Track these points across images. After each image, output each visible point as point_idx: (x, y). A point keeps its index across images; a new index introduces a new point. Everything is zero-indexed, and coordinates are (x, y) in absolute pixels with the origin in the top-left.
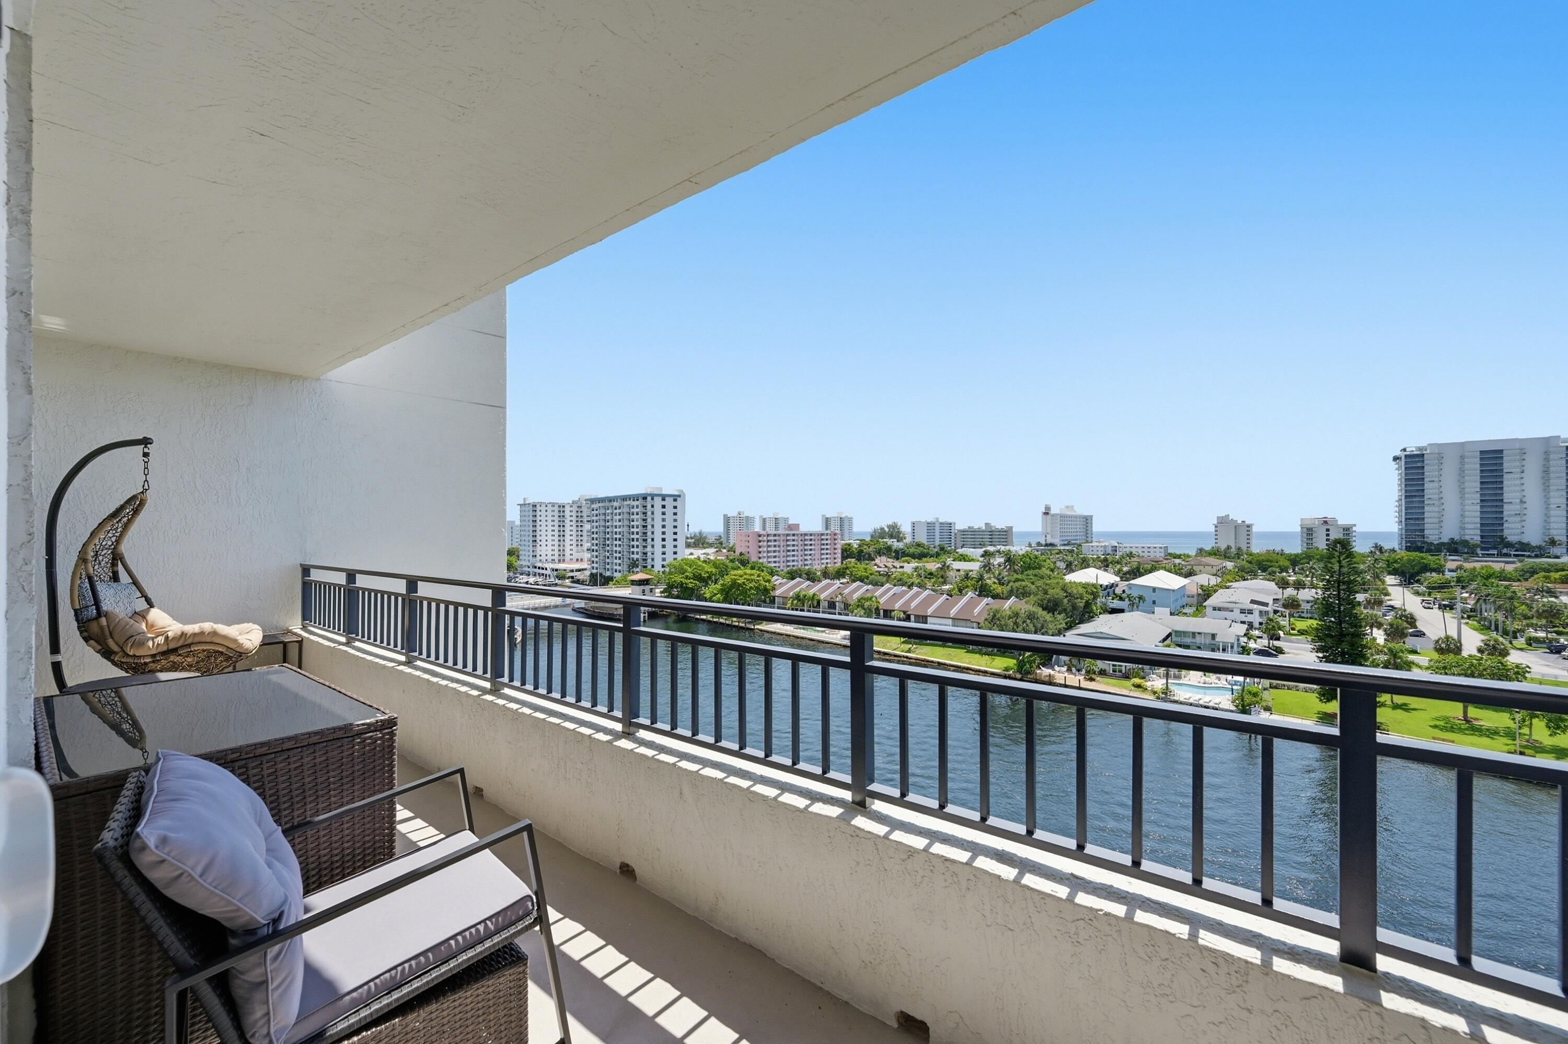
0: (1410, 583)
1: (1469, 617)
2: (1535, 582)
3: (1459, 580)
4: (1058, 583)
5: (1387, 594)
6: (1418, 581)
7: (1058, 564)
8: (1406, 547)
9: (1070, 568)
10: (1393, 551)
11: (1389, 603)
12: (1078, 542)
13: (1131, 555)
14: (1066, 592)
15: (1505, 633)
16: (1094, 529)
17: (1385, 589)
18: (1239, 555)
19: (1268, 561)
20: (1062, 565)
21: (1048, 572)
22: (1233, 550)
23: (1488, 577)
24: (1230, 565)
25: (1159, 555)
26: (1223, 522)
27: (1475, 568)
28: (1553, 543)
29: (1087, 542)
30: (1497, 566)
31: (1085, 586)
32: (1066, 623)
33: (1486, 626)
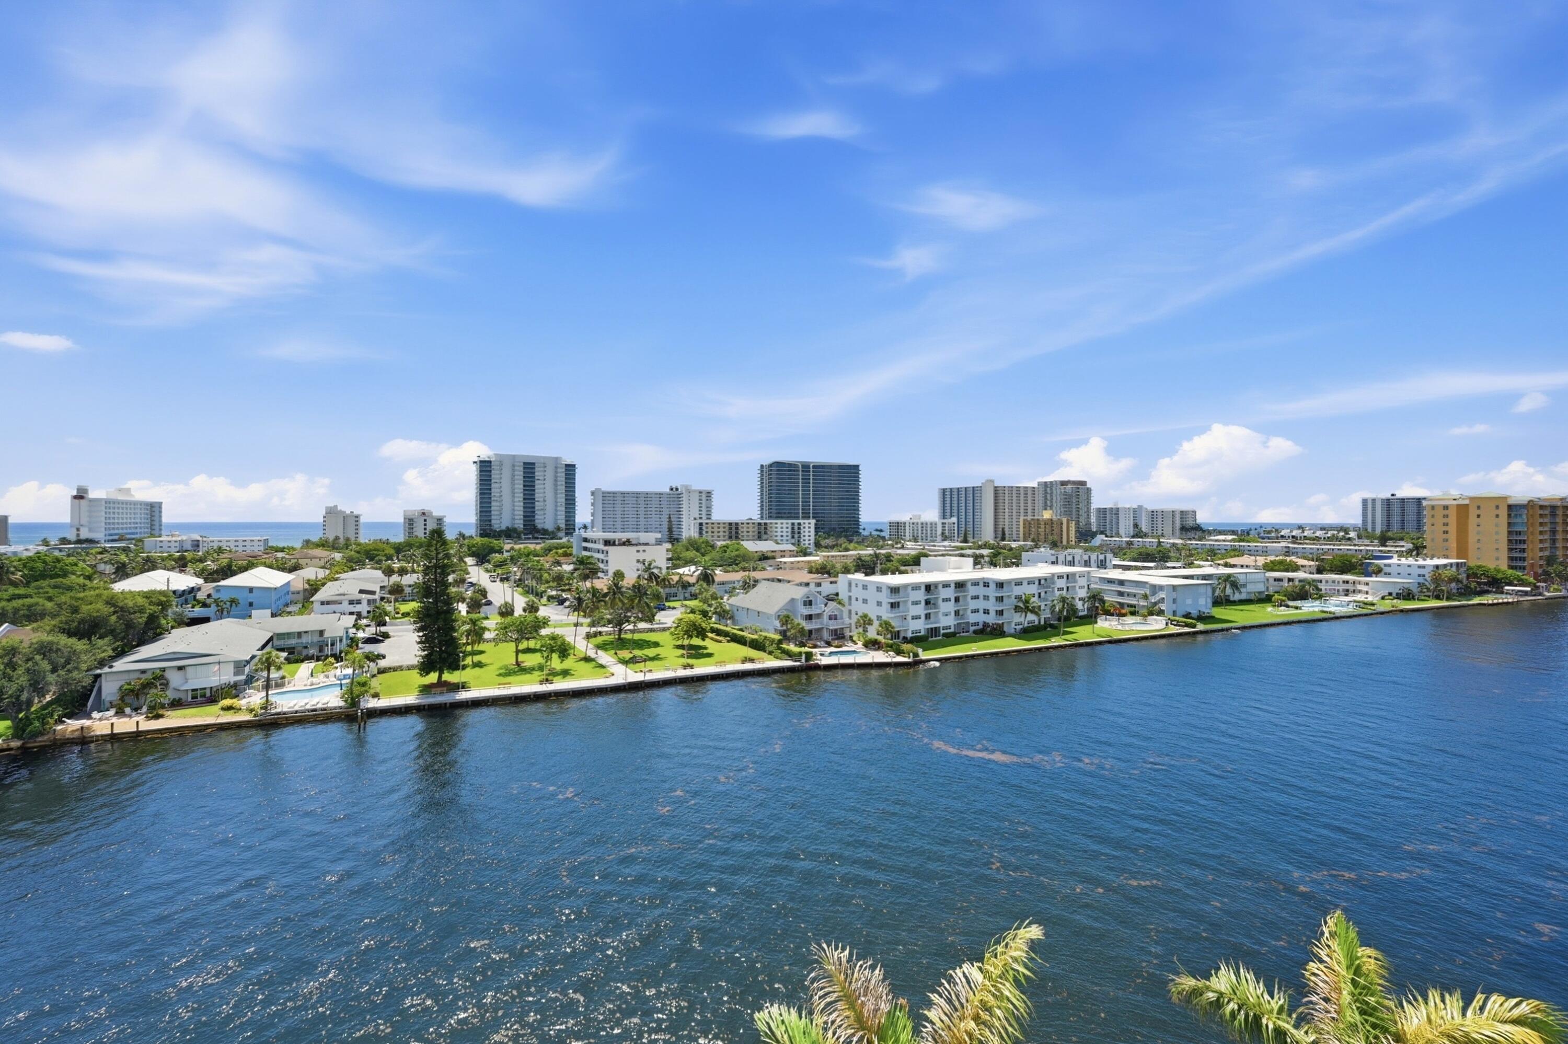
0: (483, 563)
1: (518, 586)
2: (550, 558)
3: (512, 558)
4: (99, 596)
5: (468, 573)
6: (489, 561)
7: (101, 567)
8: (481, 533)
9: (122, 572)
10: (471, 537)
11: (470, 580)
12: (138, 536)
13: (220, 550)
14: (114, 605)
15: (537, 595)
16: (165, 520)
17: (466, 569)
18: (347, 545)
19: (374, 550)
20: (109, 569)
21: (81, 580)
22: (342, 541)
23: (528, 555)
24: (338, 556)
25: (258, 549)
26: (333, 511)
27: (520, 549)
28: (559, 529)
29: (152, 535)
30: (532, 547)
31: (148, 595)
32: (114, 650)
33: (529, 591)
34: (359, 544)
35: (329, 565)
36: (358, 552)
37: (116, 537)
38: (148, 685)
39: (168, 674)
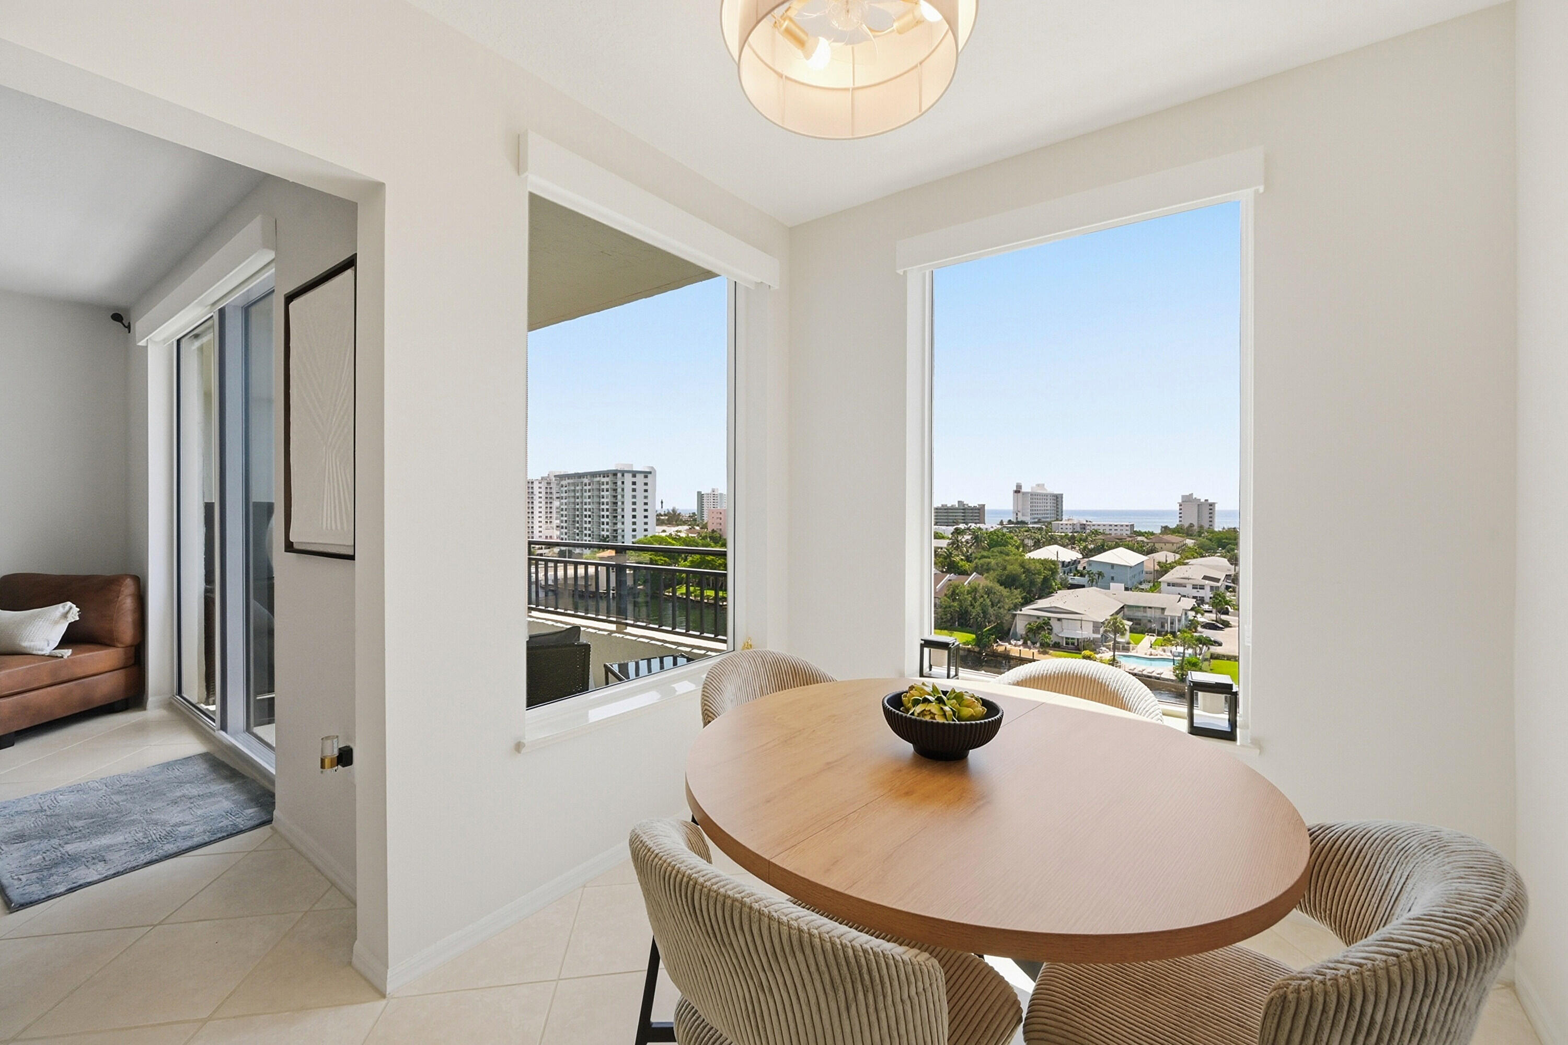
4: (1021, 560)
7: (1026, 541)
12: (1048, 520)
13: (1096, 533)
14: (1025, 568)
18: (1200, 534)
19: (1224, 538)
20: (1030, 543)
21: (1013, 549)
22: (1196, 528)
24: (1190, 542)
25: (1124, 533)
26: (1188, 500)
29: (1057, 520)
31: (1046, 563)
32: (1023, 598)
34: (1213, 532)
35: (1181, 550)
36: (1210, 540)
37: (1036, 520)
38: (1040, 628)
39: (1051, 622)
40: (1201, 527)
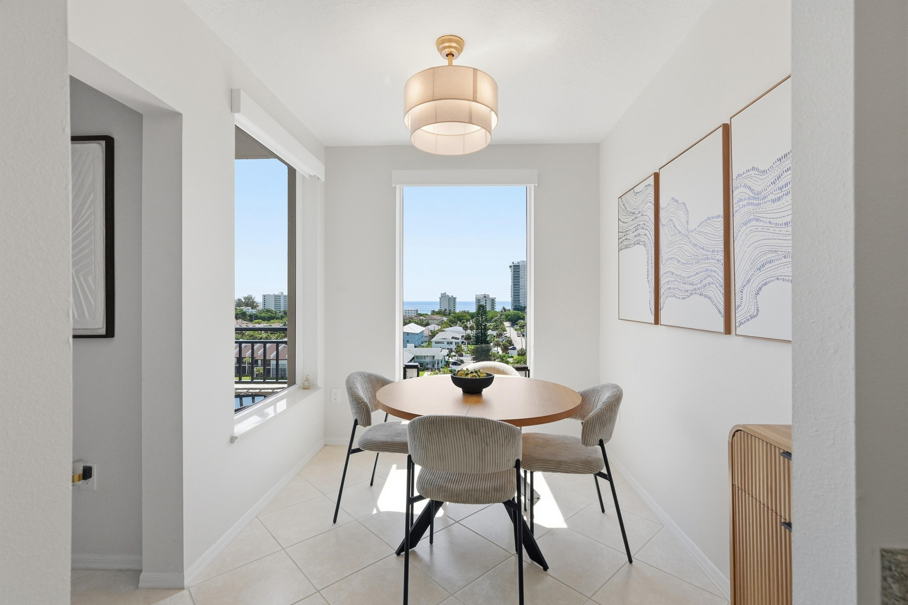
0: (514, 325)
6: (517, 324)
8: (514, 308)
11: (505, 335)
17: (504, 328)
18: (450, 314)
19: (462, 316)
22: (447, 311)
24: (445, 319)
26: (444, 296)
34: (455, 313)
35: (441, 323)
36: (454, 317)
40: (450, 310)
